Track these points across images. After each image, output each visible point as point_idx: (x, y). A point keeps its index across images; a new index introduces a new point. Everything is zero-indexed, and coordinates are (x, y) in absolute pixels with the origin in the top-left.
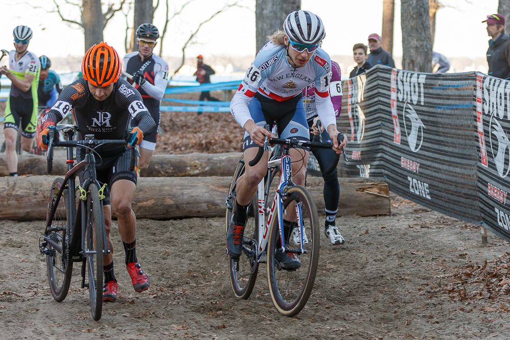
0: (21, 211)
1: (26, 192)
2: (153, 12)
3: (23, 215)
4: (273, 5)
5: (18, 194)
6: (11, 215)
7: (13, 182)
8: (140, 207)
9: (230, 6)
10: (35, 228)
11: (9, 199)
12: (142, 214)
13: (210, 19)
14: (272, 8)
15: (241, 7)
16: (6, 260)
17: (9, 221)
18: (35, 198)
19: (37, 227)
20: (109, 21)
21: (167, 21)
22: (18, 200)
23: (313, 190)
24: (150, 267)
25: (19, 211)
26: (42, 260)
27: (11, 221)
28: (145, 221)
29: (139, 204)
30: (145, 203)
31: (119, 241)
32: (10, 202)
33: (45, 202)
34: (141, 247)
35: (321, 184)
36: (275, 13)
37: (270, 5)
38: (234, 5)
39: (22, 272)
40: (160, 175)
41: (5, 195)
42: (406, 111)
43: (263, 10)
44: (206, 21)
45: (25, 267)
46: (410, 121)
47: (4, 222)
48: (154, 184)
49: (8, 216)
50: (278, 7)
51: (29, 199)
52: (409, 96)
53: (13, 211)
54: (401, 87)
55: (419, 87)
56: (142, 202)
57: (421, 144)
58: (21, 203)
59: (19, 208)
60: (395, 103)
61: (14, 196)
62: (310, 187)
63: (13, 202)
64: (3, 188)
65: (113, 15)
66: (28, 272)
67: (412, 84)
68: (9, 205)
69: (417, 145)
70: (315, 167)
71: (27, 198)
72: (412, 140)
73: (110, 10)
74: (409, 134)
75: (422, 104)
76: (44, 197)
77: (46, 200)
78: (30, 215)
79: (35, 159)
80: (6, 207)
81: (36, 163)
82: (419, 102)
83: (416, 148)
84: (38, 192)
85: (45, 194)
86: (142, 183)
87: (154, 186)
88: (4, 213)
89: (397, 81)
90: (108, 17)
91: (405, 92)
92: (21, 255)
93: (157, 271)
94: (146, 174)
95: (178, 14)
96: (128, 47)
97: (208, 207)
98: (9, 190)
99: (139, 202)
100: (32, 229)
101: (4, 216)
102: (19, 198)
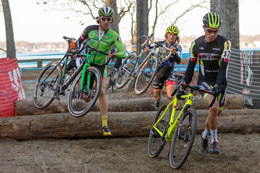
0: (72, 133)
1: (75, 122)
2: (148, 12)
3: (73, 136)
4: (221, 5)
5: (70, 123)
6: (66, 136)
7: (67, 116)
8: (144, 130)
9: (195, 7)
10: (80, 144)
11: (64, 127)
12: (144, 134)
13: (182, 15)
14: (221, 7)
15: (201, 7)
16: (64, 163)
17: (65, 140)
18: (80, 125)
19: (82, 143)
20: (122, 18)
21: (157, 17)
22: (70, 127)
23: (249, 117)
24: (151, 166)
25: (71, 133)
26: (85, 163)
27: (66, 140)
28: (147, 138)
29: (143, 128)
30: (146, 127)
31: (131, 151)
32: (65, 128)
33: (86, 128)
34: (145, 154)
35: (254, 113)
36: (223, 10)
37: (219, 5)
38: (197, 6)
39: (73, 170)
40: (155, 110)
41: (62, 124)
42: (246, 68)
43: (215, 8)
44: (180, 16)
45: (75, 166)
46: (248, 73)
47: (62, 140)
48: (152, 115)
49: (64, 136)
50: (225, 6)
51: (77, 126)
52: (247, 61)
53: (67, 133)
54: (244, 58)
55: (250, 57)
56: (144, 126)
57: (251, 82)
58: (72, 129)
59: (71, 132)
60: (242, 65)
61: (68, 124)
62: (247, 115)
63: (67, 128)
64: (61, 120)
65: (124, 15)
66: (77, 170)
67: (248, 56)
68: (65, 130)
69: (250, 83)
70: (250, 103)
71: (76, 125)
72: (248, 81)
73: (122, 11)
74: (247, 78)
75: (252, 64)
76: (86, 125)
77: (87, 127)
78: (78, 135)
79: (80, 102)
80: (63, 131)
81: (80, 104)
82: (251, 64)
83: (249, 84)
84: (82, 122)
85: (86, 123)
86: (144, 115)
87: (151, 117)
88: (62, 135)
89: (242, 55)
90: (121, 16)
91: (246, 60)
92: (73, 160)
93: (155, 168)
94: (146, 110)
95: (163, 12)
96: (133, 33)
97: (185, 129)
98: (65, 120)
99: (143, 126)
100: (79, 144)
101: (62, 137)
102: (71, 126)
